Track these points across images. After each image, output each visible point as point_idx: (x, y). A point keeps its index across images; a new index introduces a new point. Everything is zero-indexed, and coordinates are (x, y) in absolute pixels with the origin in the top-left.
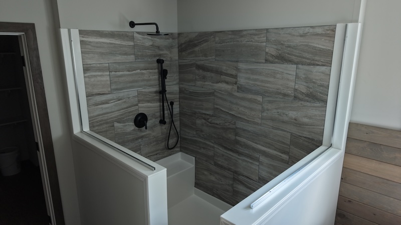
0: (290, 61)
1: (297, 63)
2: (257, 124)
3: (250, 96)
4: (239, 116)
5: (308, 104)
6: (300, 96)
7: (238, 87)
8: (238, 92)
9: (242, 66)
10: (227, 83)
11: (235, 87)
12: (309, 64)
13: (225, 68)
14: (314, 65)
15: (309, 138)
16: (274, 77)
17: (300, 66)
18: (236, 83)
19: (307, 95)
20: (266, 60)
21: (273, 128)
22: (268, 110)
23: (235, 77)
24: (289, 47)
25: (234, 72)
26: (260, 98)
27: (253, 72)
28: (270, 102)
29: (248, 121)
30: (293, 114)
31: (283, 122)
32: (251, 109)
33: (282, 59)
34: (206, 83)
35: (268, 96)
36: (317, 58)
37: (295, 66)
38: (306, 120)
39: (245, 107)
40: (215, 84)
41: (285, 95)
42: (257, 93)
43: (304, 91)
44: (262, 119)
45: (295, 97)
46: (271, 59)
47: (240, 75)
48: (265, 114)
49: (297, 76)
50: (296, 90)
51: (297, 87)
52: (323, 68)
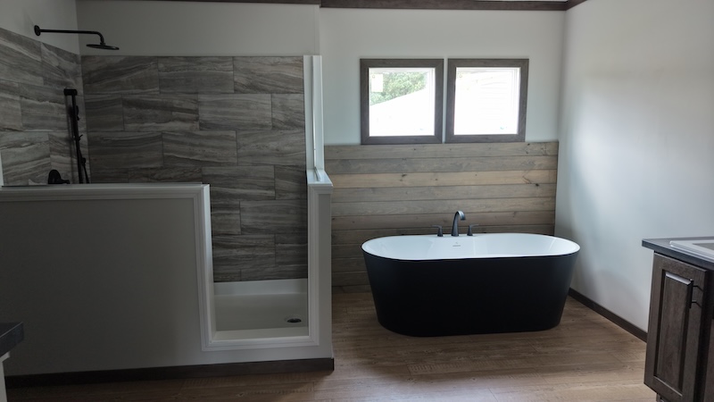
0: (264, 91)
1: (271, 92)
2: (233, 164)
3: (219, 133)
4: (206, 159)
5: (288, 132)
6: (279, 125)
7: (201, 125)
8: (201, 130)
9: (202, 98)
10: (183, 120)
11: (197, 125)
12: (284, 93)
13: (177, 102)
14: (288, 93)
15: (293, 166)
16: (248, 108)
17: (275, 95)
18: (197, 119)
19: (286, 123)
20: (235, 90)
21: (254, 164)
22: (244, 145)
23: (196, 112)
24: (261, 75)
25: (193, 107)
26: (232, 134)
27: (220, 104)
28: (246, 136)
29: (219, 164)
30: (273, 145)
31: (264, 155)
32: (223, 148)
33: (254, 88)
34: (146, 125)
35: (243, 130)
36: (290, 86)
37: (270, 95)
38: (287, 148)
39: (213, 147)
40: (162, 125)
41: (262, 126)
42: (228, 128)
43: (282, 119)
44: (238, 157)
45: (274, 127)
46: (241, 88)
47: (201, 108)
48: (241, 151)
49: (273, 105)
50: (273, 119)
51: (274, 116)
52: (297, 96)
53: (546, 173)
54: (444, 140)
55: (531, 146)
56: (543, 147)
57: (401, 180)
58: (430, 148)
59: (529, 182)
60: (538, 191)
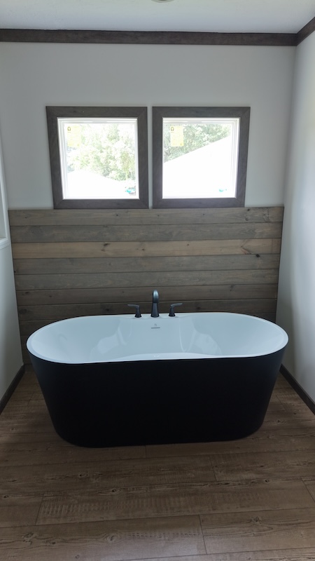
53: (269, 242)
54: (150, 204)
55: (252, 211)
56: (266, 212)
57: (103, 250)
58: (135, 214)
59: (248, 252)
60: (259, 262)
